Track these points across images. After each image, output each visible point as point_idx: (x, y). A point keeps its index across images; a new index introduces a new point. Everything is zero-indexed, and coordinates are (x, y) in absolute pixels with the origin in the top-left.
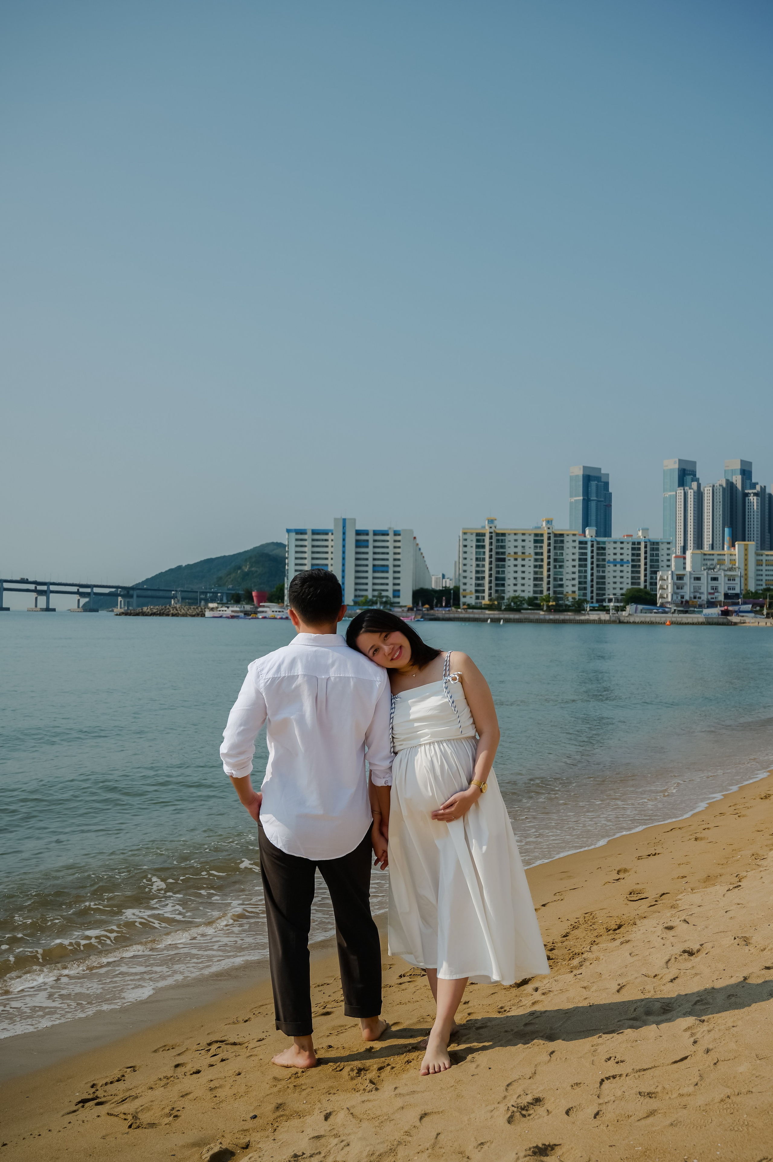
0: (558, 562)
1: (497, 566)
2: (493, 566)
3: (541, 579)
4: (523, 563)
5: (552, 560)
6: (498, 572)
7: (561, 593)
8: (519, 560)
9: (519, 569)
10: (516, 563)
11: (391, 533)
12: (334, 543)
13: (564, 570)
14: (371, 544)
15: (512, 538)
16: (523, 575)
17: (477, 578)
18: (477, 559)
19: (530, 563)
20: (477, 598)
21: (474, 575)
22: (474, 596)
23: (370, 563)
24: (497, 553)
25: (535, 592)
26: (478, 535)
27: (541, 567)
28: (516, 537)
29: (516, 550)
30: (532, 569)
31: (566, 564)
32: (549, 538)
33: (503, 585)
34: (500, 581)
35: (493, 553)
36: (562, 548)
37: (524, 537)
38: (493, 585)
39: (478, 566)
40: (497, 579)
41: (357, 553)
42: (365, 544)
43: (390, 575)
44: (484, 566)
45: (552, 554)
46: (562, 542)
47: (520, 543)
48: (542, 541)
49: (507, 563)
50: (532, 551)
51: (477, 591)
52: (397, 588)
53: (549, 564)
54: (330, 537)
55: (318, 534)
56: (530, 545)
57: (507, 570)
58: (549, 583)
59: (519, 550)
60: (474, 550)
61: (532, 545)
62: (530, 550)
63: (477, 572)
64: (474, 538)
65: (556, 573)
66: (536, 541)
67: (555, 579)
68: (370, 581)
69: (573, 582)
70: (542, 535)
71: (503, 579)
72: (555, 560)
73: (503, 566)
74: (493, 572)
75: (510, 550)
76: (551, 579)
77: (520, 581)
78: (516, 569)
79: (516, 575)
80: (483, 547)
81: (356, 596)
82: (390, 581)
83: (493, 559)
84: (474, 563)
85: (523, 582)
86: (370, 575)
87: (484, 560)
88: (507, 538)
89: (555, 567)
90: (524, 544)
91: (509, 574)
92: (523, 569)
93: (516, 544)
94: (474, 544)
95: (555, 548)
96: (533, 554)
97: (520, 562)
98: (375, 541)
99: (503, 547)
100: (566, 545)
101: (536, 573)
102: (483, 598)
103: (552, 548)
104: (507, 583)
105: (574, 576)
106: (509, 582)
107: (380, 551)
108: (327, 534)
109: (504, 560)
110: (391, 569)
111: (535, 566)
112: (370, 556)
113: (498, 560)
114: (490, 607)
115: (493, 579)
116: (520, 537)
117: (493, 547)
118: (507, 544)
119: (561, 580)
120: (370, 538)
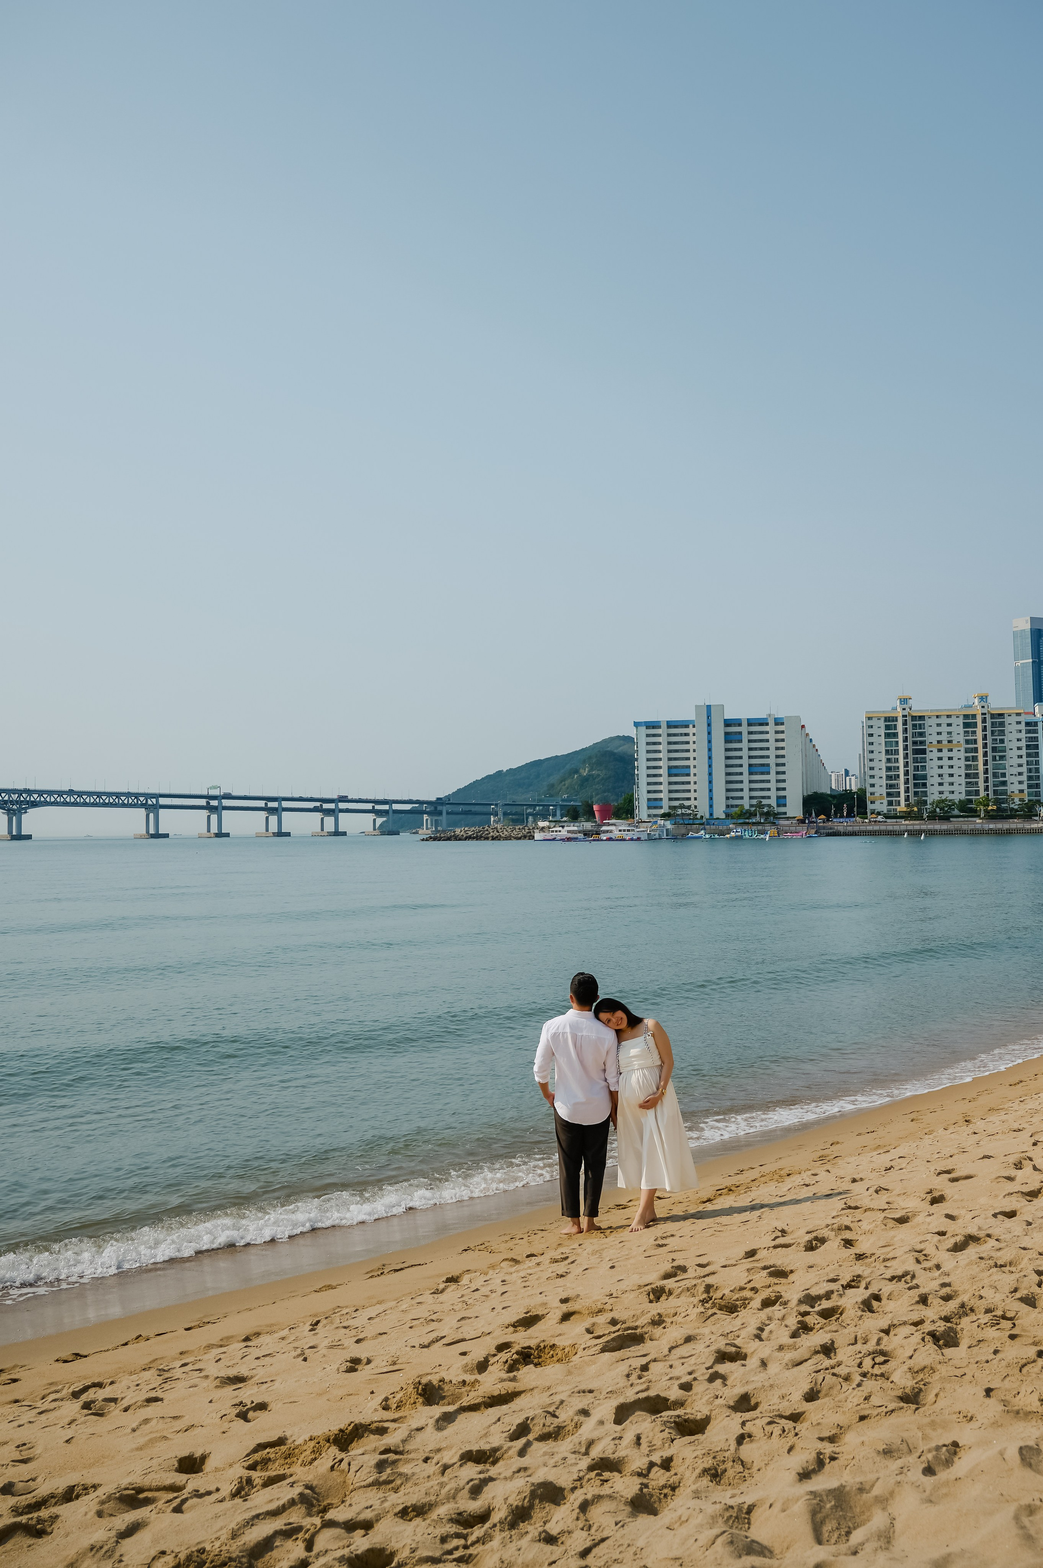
0: (999, 752)
1: (915, 760)
2: (910, 760)
3: (976, 776)
4: (950, 754)
5: (989, 750)
6: (916, 769)
7: (1005, 793)
8: (945, 750)
9: (945, 762)
10: (940, 755)
11: (771, 722)
12: (697, 739)
13: (1007, 763)
14: (745, 737)
15: (934, 721)
16: (951, 771)
17: (889, 778)
18: (887, 752)
19: (960, 754)
20: (890, 803)
21: (884, 774)
22: (885, 802)
23: (745, 762)
24: (915, 743)
25: (968, 793)
26: (887, 719)
27: (975, 759)
28: (939, 721)
29: (939, 738)
30: (962, 763)
31: (1009, 754)
32: (984, 721)
33: (924, 785)
34: (920, 781)
35: (909, 743)
36: (1002, 733)
37: (949, 721)
38: (911, 785)
39: (889, 760)
40: (915, 777)
41: (727, 750)
42: (737, 737)
43: (772, 777)
44: (897, 760)
45: (989, 741)
46: (1002, 724)
47: (944, 729)
48: (975, 725)
49: (929, 756)
50: (961, 738)
51: (889, 794)
52: (782, 793)
53: (985, 754)
54: (691, 730)
55: (676, 727)
56: (958, 730)
57: (928, 764)
58: (986, 780)
59: (944, 737)
60: (883, 740)
61: (961, 730)
62: (959, 736)
63: (889, 769)
64: (882, 724)
65: (995, 767)
66: (966, 725)
67: (995, 775)
68: (746, 786)
69: (1020, 778)
70: (974, 716)
71: (925, 777)
72: (994, 749)
73: (924, 760)
74: (911, 768)
75: (931, 738)
76: (990, 775)
77: (946, 777)
78: (940, 763)
79: (941, 771)
80: (895, 735)
81: (727, 806)
82: (773, 785)
83: (910, 752)
84: (884, 757)
85: (951, 780)
86: (745, 777)
87: (897, 752)
88: (928, 722)
89: (994, 759)
90: (949, 729)
91: (932, 770)
92: (951, 763)
93: (939, 729)
94: (882, 731)
95: (993, 732)
96: (962, 742)
97: (945, 754)
98: (750, 733)
99: (922, 734)
100: (1008, 729)
101: (968, 767)
102: (899, 803)
103: (988, 733)
104: (929, 781)
105: (1020, 770)
106: (933, 780)
107: (758, 745)
108: (687, 726)
109: (924, 752)
110: (773, 769)
111: (967, 759)
112: (745, 753)
113: (916, 752)
114: (907, 816)
115: (910, 777)
116: (944, 721)
117: (909, 735)
118: (928, 730)
119: (1004, 775)
120: (744, 729)
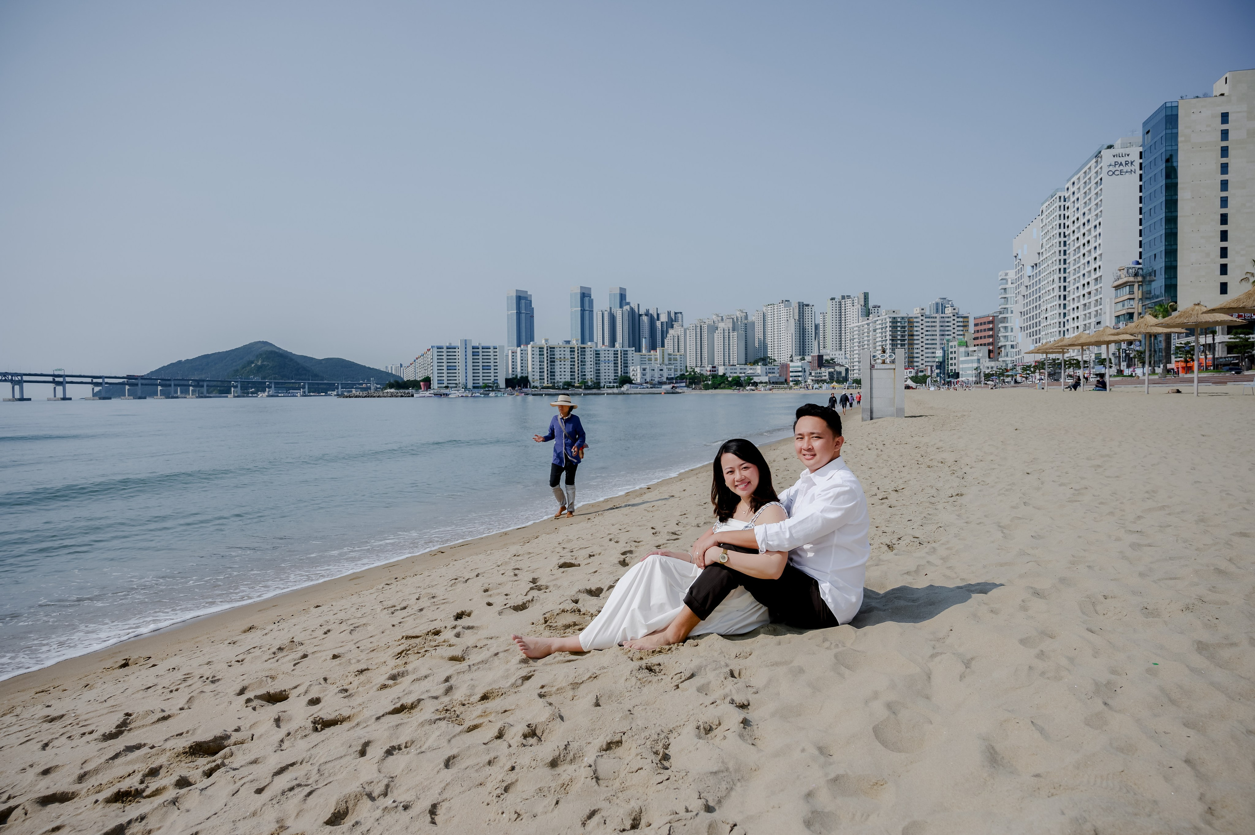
0: (583, 363)
1: (551, 365)
2: (549, 365)
3: (574, 372)
4: (565, 363)
5: (580, 362)
6: (551, 369)
7: (585, 379)
8: (562, 361)
9: (563, 366)
10: (561, 363)
11: (492, 348)
12: (460, 354)
13: (586, 367)
14: (481, 354)
15: (558, 349)
16: (565, 370)
17: (540, 372)
18: (540, 361)
19: (568, 363)
20: (540, 383)
21: (538, 371)
23: (481, 364)
24: (551, 358)
25: (571, 379)
26: (540, 348)
27: (574, 365)
28: (560, 349)
29: (560, 356)
30: (569, 367)
31: (587, 363)
32: (578, 350)
33: (554, 375)
34: (552, 374)
35: (549, 358)
36: (585, 355)
37: (564, 349)
38: (549, 375)
39: (540, 365)
40: (551, 372)
41: (473, 359)
42: (477, 354)
43: (492, 371)
44: (543, 365)
45: (580, 358)
46: (585, 351)
47: (562, 353)
48: (574, 351)
49: (556, 363)
50: (569, 357)
51: (540, 379)
52: (496, 378)
53: (578, 363)
54: (457, 350)
55: (450, 348)
56: (568, 353)
57: (556, 367)
58: (578, 374)
59: (562, 356)
60: (538, 356)
61: (569, 353)
62: (568, 356)
63: (540, 369)
64: (538, 350)
65: (582, 369)
66: (571, 351)
67: (582, 372)
68: (481, 375)
69: (591, 373)
70: (574, 348)
71: (554, 372)
72: (581, 361)
73: (554, 365)
74: (549, 368)
75: (557, 356)
76: (580, 372)
77: (563, 372)
78: (561, 366)
79: (561, 370)
80: (543, 355)
81: (473, 383)
82: (492, 375)
83: (549, 362)
84: (538, 364)
85: (565, 373)
86: (481, 371)
87: (543, 362)
88: (556, 350)
89: (581, 365)
90: (564, 353)
91: (557, 369)
92: (565, 366)
93: (560, 353)
94: (538, 353)
95: (581, 355)
96: (569, 358)
97: (563, 363)
98: (483, 352)
99: (554, 355)
100: (587, 353)
101: (571, 368)
102: (544, 383)
103: (579, 355)
104: (556, 374)
105: (591, 370)
106: (557, 374)
107: (486, 358)
108: (455, 348)
109: (554, 362)
110: (492, 368)
111: (571, 365)
112: (481, 361)
113: (551, 362)
115: (549, 372)
116: (562, 349)
117: (549, 355)
118: (556, 353)
119: (585, 372)
120: (480, 350)
